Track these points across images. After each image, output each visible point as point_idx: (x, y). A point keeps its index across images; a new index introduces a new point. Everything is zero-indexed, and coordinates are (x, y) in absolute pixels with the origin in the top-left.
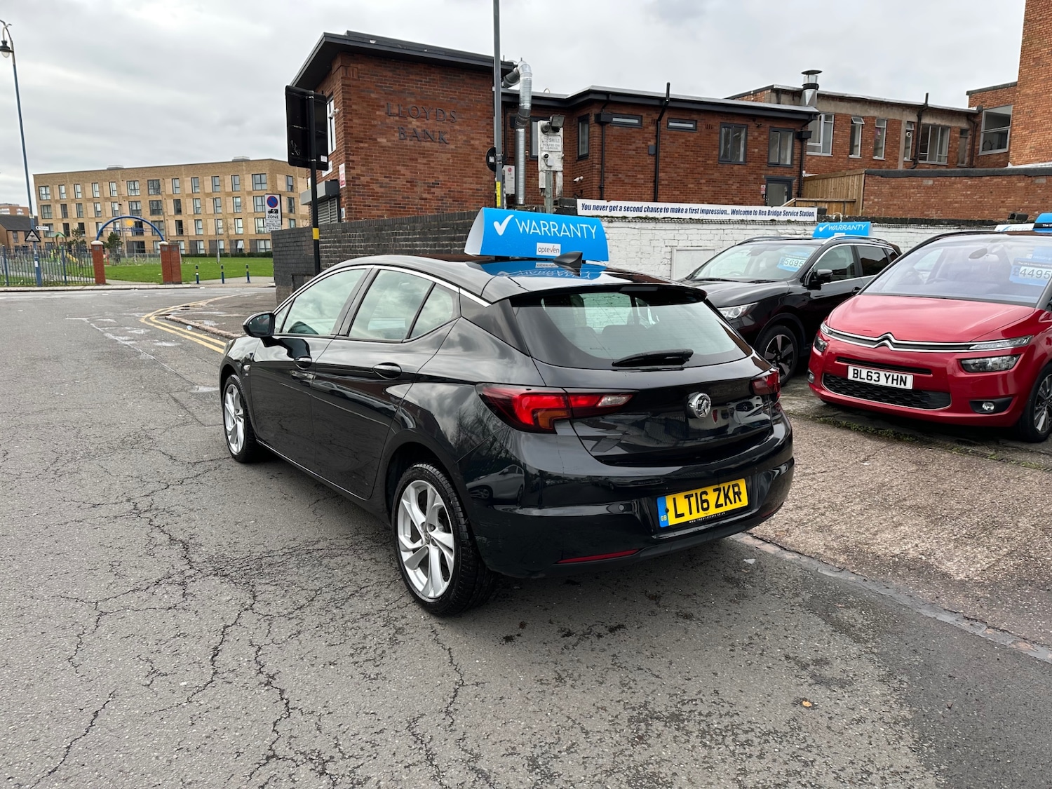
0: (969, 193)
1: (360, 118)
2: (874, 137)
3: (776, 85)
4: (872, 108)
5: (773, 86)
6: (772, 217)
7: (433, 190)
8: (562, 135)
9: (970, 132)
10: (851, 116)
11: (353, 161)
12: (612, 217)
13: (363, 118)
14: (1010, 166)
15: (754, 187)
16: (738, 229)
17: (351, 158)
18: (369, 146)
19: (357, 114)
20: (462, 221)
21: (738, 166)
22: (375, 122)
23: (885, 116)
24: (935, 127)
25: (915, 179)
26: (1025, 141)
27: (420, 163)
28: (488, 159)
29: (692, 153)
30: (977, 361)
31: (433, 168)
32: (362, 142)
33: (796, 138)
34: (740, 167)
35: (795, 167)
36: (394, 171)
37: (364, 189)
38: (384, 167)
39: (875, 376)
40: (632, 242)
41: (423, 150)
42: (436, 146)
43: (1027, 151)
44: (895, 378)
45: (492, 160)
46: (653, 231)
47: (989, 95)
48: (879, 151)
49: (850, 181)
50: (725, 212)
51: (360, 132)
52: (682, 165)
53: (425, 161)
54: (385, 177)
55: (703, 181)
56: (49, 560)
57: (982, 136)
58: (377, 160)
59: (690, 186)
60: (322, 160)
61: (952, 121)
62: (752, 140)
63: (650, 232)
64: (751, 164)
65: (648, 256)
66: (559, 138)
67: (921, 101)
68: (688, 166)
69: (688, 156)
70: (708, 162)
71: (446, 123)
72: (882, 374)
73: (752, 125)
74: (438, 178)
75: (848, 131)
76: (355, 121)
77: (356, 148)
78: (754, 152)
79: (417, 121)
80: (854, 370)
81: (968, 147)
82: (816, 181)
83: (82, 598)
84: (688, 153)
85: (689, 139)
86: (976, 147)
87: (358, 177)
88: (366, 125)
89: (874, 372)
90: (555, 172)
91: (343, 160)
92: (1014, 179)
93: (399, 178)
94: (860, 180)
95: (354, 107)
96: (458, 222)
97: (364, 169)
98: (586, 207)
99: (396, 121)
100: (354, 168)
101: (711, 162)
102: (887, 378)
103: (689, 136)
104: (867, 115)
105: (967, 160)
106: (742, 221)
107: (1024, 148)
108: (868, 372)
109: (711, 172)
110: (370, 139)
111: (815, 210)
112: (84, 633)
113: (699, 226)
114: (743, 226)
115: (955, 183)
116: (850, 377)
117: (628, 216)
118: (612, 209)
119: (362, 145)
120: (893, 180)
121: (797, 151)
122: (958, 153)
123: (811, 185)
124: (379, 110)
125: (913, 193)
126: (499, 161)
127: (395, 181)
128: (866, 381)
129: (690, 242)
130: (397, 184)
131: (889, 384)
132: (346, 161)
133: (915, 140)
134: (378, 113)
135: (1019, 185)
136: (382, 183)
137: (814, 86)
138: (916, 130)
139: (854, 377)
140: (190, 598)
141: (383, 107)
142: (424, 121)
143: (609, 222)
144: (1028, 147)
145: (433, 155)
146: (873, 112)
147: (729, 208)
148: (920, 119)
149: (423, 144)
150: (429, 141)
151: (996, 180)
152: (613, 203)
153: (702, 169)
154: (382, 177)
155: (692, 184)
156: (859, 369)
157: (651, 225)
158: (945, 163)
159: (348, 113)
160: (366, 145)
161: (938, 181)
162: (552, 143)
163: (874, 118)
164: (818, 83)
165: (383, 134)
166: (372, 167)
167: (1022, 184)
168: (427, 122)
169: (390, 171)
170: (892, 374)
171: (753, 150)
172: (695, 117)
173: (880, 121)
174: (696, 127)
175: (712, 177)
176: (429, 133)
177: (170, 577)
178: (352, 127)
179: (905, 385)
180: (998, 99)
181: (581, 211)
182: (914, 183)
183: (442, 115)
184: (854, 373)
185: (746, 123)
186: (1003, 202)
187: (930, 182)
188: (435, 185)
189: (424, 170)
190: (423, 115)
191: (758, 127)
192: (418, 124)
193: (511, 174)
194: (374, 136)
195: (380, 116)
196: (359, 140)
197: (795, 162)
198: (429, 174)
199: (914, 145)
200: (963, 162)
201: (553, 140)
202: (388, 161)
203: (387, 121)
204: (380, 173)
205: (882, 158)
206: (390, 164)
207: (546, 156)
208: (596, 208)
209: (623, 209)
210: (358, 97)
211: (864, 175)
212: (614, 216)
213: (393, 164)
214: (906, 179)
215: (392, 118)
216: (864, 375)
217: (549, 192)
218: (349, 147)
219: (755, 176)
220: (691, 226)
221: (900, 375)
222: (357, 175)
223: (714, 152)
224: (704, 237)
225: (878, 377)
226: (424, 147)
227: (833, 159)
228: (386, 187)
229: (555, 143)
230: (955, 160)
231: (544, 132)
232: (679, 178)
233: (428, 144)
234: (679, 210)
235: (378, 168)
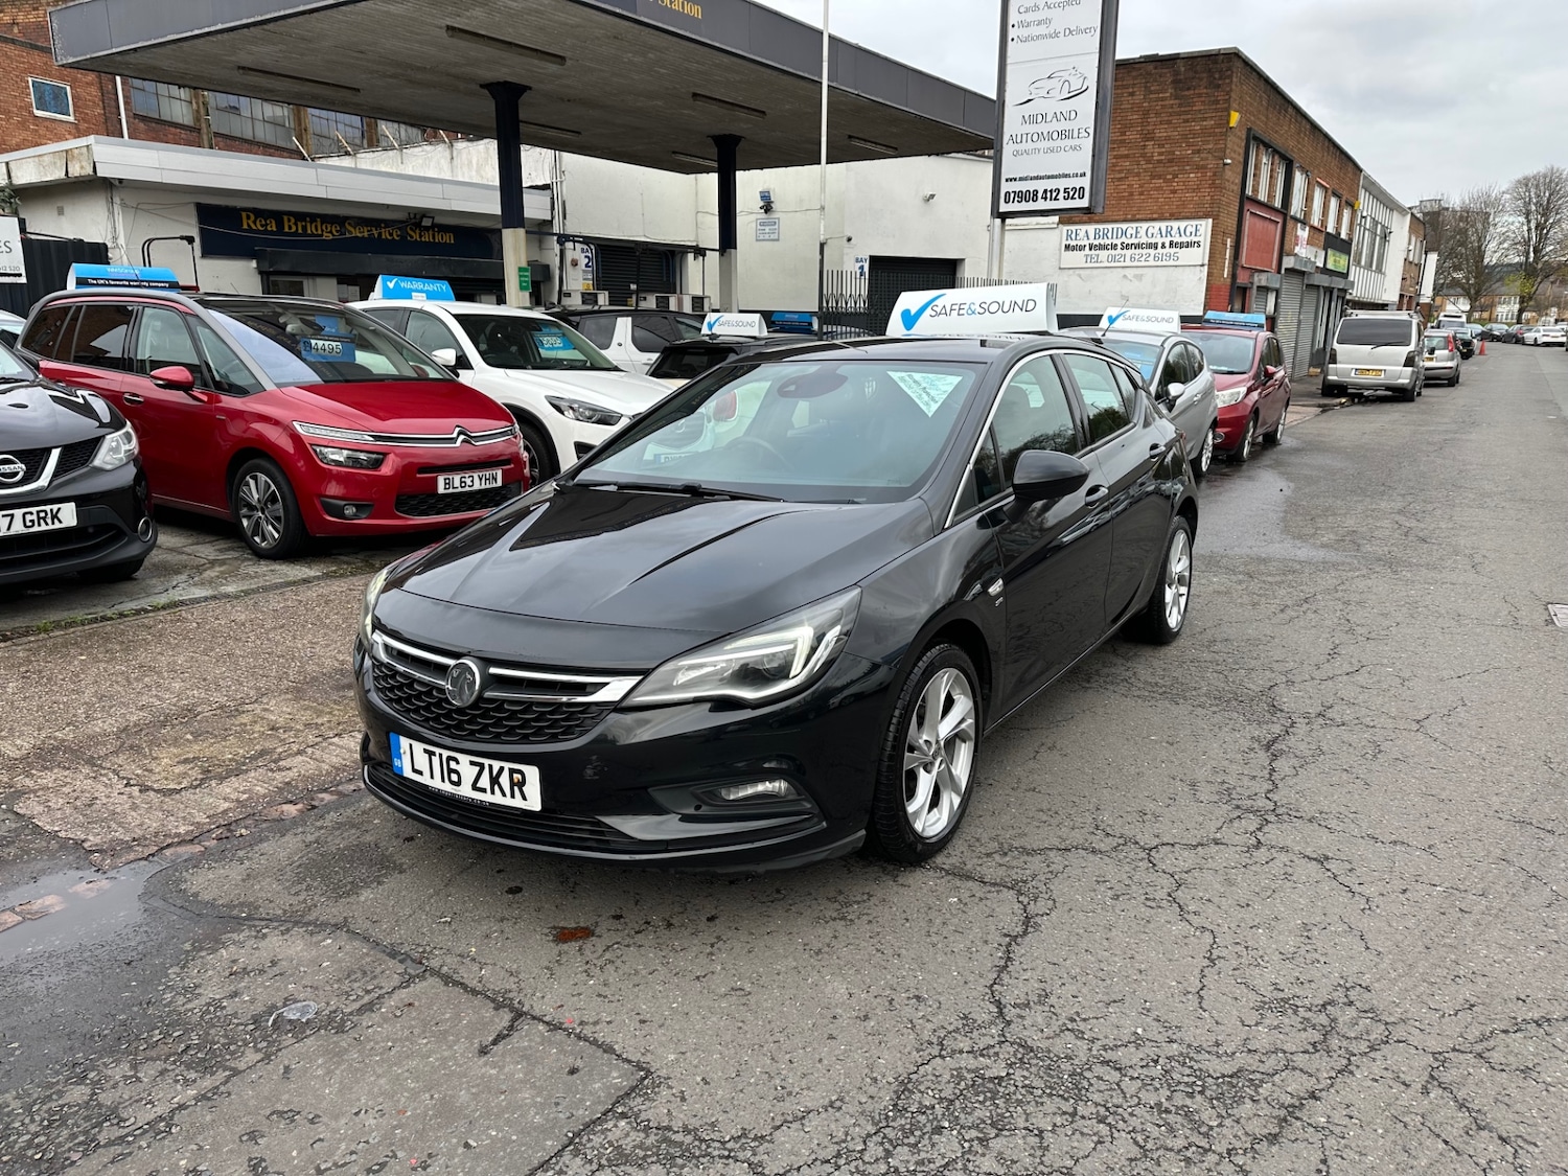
39: (468, 481)
44: (488, 477)
72: (476, 476)
80: (445, 479)
89: (467, 476)
102: (481, 479)
108: (461, 478)
116: (441, 490)
128: (460, 490)
131: (483, 487)
139: (445, 489)
156: (451, 477)
170: (484, 473)
179: (496, 482)
184: (446, 484)
216: (457, 483)
225: (472, 481)
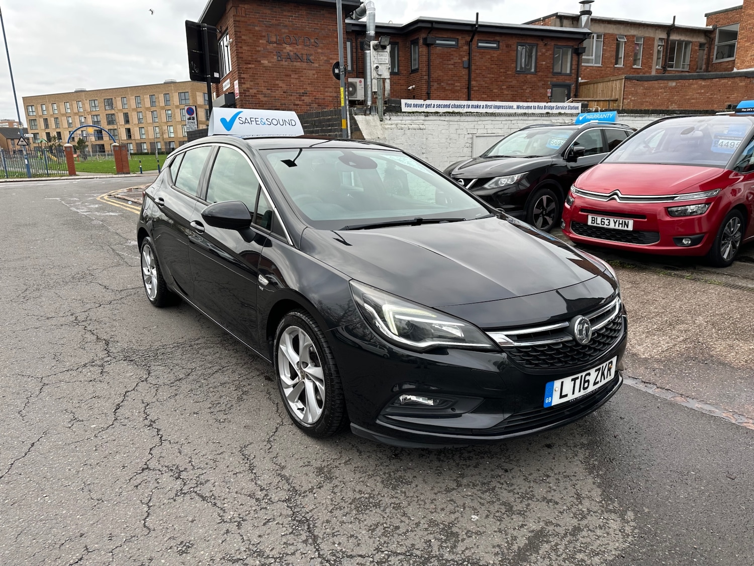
0: (702, 91)
1: (248, 46)
2: (633, 51)
3: (560, 13)
4: (632, 28)
5: (557, 13)
6: (547, 111)
7: (303, 98)
8: (389, 51)
9: (707, 46)
10: (616, 35)
11: (244, 78)
12: (428, 112)
13: (250, 46)
14: (735, 70)
15: (542, 91)
16: (522, 120)
17: (243, 76)
18: (255, 66)
19: (245, 43)
20: (318, 119)
21: (530, 75)
22: (259, 49)
23: (642, 35)
24: (680, 43)
25: (662, 82)
26: (747, 51)
27: (293, 78)
28: (334, 71)
29: (496, 66)
30: (680, 209)
31: (303, 81)
32: (250, 64)
33: (574, 53)
34: (532, 76)
35: (573, 75)
36: (274, 85)
37: (253, 98)
38: (266, 82)
39: (606, 222)
40: (443, 131)
41: (295, 69)
42: (304, 65)
43: (748, 59)
44: (621, 222)
45: (337, 71)
46: (459, 123)
47: (722, 16)
48: (638, 62)
49: (614, 85)
50: (511, 107)
51: (248, 56)
52: (489, 75)
53: (296, 76)
54: (267, 89)
55: (504, 87)
56: (13, 352)
57: (716, 48)
58: (261, 77)
59: (494, 91)
60: (215, 76)
61: (693, 37)
62: (541, 56)
63: (456, 123)
64: (540, 73)
65: (455, 141)
66: (387, 53)
67: (670, 22)
68: (493, 76)
69: (493, 68)
70: (508, 73)
71: (311, 48)
72: (612, 220)
73: (541, 43)
74: (307, 89)
75: (614, 46)
76: (245, 48)
77: (246, 68)
78: (542, 64)
79: (290, 46)
80: (592, 218)
81: (705, 57)
82: (589, 86)
83: (33, 375)
84: (493, 66)
85: (494, 55)
86: (711, 57)
87: (248, 90)
88: (252, 51)
89: (606, 219)
90: (384, 79)
91: (237, 77)
92: (737, 80)
93: (278, 90)
94: (621, 84)
95: (243, 37)
96: (315, 119)
97: (252, 83)
98: (407, 105)
99: (274, 47)
100: (245, 83)
101: (510, 73)
102: (615, 223)
103: (494, 53)
104: (629, 34)
105: (704, 67)
106: (525, 114)
107: (746, 56)
108: (602, 219)
109: (510, 80)
110: (255, 61)
111: (579, 105)
112: (31, 396)
113: (493, 118)
114: (526, 118)
115: (692, 84)
116: (589, 223)
117: (439, 111)
118: (428, 106)
119: (250, 66)
120: (646, 83)
121: (574, 63)
122: (697, 62)
123: (585, 88)
124: (261, 39)
125: (660, 92)
126: (342, 72)
127: (275, 92)
128: (600, 226)
129: (486, 130)
130: (277, 94)
131: (617, 227)
132: (239, 78)
133: (665, 52)
134: (261, 41)
135: (741, 84)
136: (266, 94)
137: (588, 13)
138: (666, 44)
139: (592, 223)
140: (105, 374)
141: (264, 36)
142: (295, 47)
143: (425, 116)
144: (749, 55)
145: (302, 71)
146: (633, 32)
147: (515, 104)
148: (668, 35)
149: (295, 64)
150: (299, 62)
151: (723, 81)
152: (428, 102)
153: (503, 78)
154: (265, 89)
155: (496, 89)
156: (596, 217)
157: (457, 118)
158: (687, 70)
159: (239, 42)
160: (253, 66)
161: (680, 83)
162: (381, 57)
163: (634, 36)
164: (591, 10)
165: (265, 57)
166: (258, 82)
167: (743, 84)
168: (297, 47)
169: (271, 85)
170: (618, 220)
171: (541, 63)
172: (498, 38)
173: (638, 38)
174: (499, 46)
175: (511, 84)
176: (299, 55)
177: (94, 362)
178: (242, 53)
179: (627, 227)
180: (729, 19)
181: (404, 109)
182: (661, 85)
183: (309, 42)
184: (592, 220)
185: (536, 42)
186: (728, 98)
187: (674, 84)
188: (305, 94)
189: (296, 83)
190: (294, 42)
191: (546, 45)
192: (291, 49)
193: (361, 85)
194: (259, 59)
195: (263, 43)
196: (248, 62)
197: (573, 71)
198: (300, 86)
199: (664, 57)
200: (701, 69)
201: (382, 55)
202: (269, 77)
203: (268, 47)
204: (264, 87)
205: (640, 67)
206: (271, 80)
207: (377, 67)
208: (415, 106)
209: (436, 106)
210: (246, 30)
211: (624, 80)
212: (429, 111)
213: (273, 80)
214: (656, 82)
215: (271, 45)
216: (599, 221)
217: (380, 94)
218: (241, 68)
219: (543, 83)
220: (487, 118)
221: (624, 220)
222: (247, 88)
223: (512, 65)
224: (497, 126)
225: (609, 222)
226: (296, 66)
227: (603, 68)
228: (268, 97)
229: (383, 58)
230: (695, 67)
231: (375, 49)
232: (486, 85)
233: (298, 64)
234: (477, 107)
235: (262, 82)
